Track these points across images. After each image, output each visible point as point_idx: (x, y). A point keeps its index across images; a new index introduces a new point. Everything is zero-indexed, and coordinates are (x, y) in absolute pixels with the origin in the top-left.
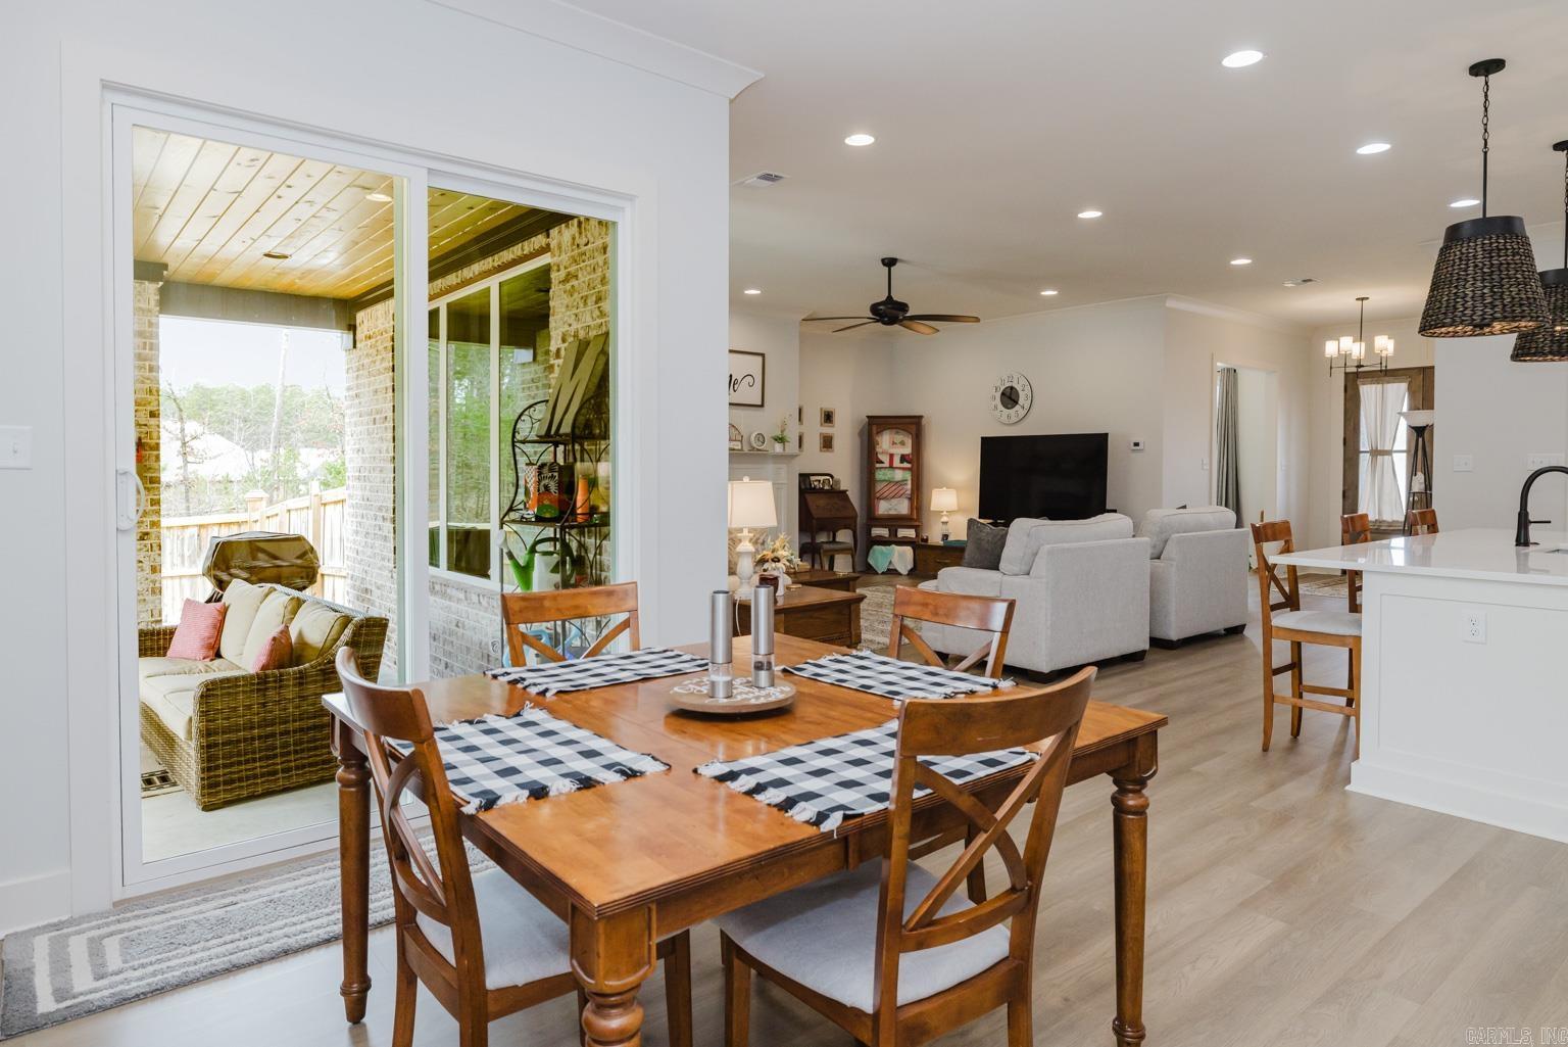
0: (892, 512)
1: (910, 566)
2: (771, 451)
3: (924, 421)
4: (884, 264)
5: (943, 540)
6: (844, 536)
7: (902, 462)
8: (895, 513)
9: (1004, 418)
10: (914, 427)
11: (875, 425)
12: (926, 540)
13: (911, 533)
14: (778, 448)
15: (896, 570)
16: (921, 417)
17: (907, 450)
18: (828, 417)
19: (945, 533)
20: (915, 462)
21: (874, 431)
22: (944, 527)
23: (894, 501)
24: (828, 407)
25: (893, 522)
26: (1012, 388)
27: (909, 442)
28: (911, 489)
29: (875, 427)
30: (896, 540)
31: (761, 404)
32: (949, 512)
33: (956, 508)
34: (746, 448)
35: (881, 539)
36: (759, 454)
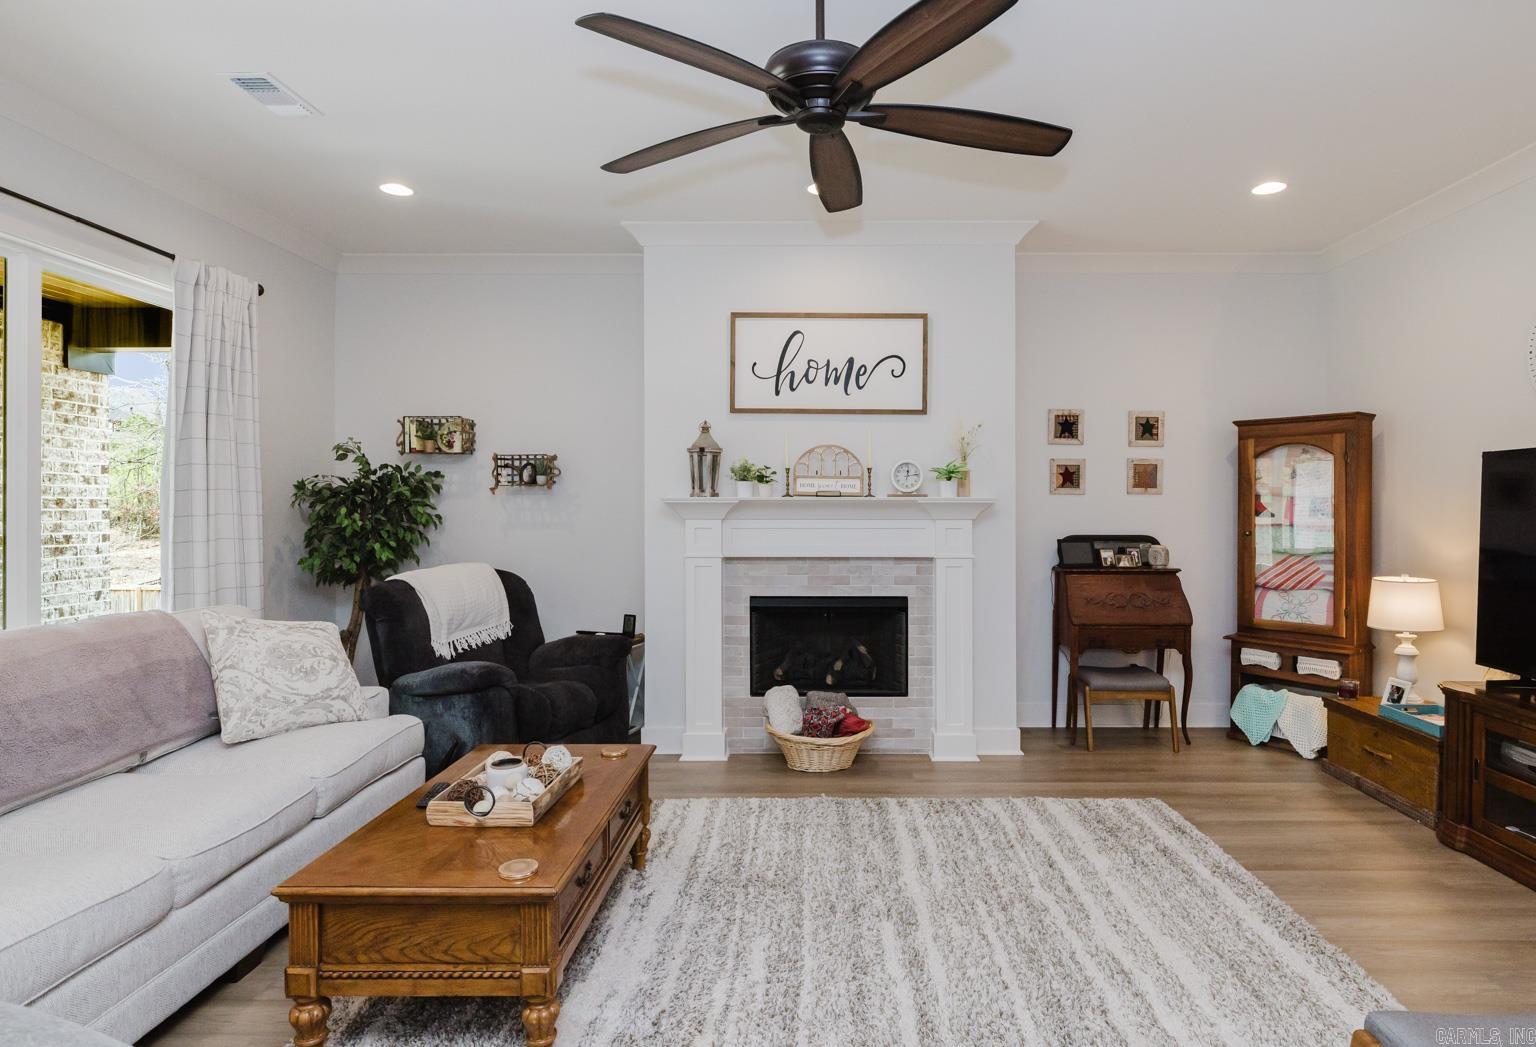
0: (1292, 619)
1: (1321, 741)
2: (932, 498)
3: (1376, 427)
7: (1313, 517)
8: (1298, 621)
11: (1258, 438)
13: (1330, 669)
14: (948, 490)
15: (1287, 742)
17: (1325, 493)
18: (1147, 429)
21: (1251, 451)
22: (1406, 670)
23: (1299, 595)
24: (1148, 411)
25: (1294, 640)
27: (1328, 470)
28: (1336, 573)
29: (1251, 443)
30: (1294, 679)
31: (924, 411)
32: (1421, 638)
33: (1440, 627)
34: (881, 493)
35: (1262, 673)
36: (908, 502)
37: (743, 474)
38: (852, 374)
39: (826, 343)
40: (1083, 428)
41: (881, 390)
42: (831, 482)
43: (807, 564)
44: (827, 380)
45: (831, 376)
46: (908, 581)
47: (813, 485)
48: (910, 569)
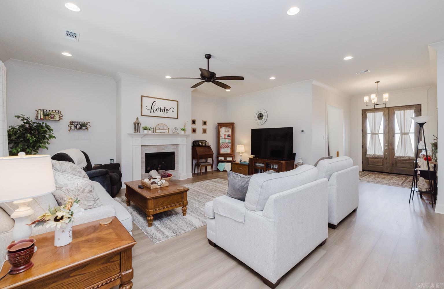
1: (230, 169)
2: (180, 133)
3: (235, 125)
4: (206, 58)
5: (240, 161)
6: (210, 160)
7: (228, 137)
8: (226, 152)
9: (259, 123)
10: (231, 126)
11: (220, 125)
12: (235, 161)
13: (231, 159)
14: (183, 132)
15: (226, 170)
16: (234, 123)
17: (230, 133)
18: (205, 123)
19: (241, 159)
20: (232, 137)
21: (220, 128)
22: (241, 157)
23: (226, 149)
24: (205, 120)
25: (226, 155)
26: (261, 113)
27: (230, 130)
28: (231, 145)
29: (220, 126)
30: (226, 161)
31: (177, 118)
32: (242, 153)
33: (244, 151)
34: (171, 133)
35: (221, 161)
36: (175, 134)
37: (145, 129)
38: (165, 110)
39: (160, 104)
40: (196, 122)
41: (170, 114)
42: (163, 130)
43: (157, 146)
44: (161, 111)
45: (161, 110)
46: (175, 149)
47: (159, 131)
48: (175, 147)
